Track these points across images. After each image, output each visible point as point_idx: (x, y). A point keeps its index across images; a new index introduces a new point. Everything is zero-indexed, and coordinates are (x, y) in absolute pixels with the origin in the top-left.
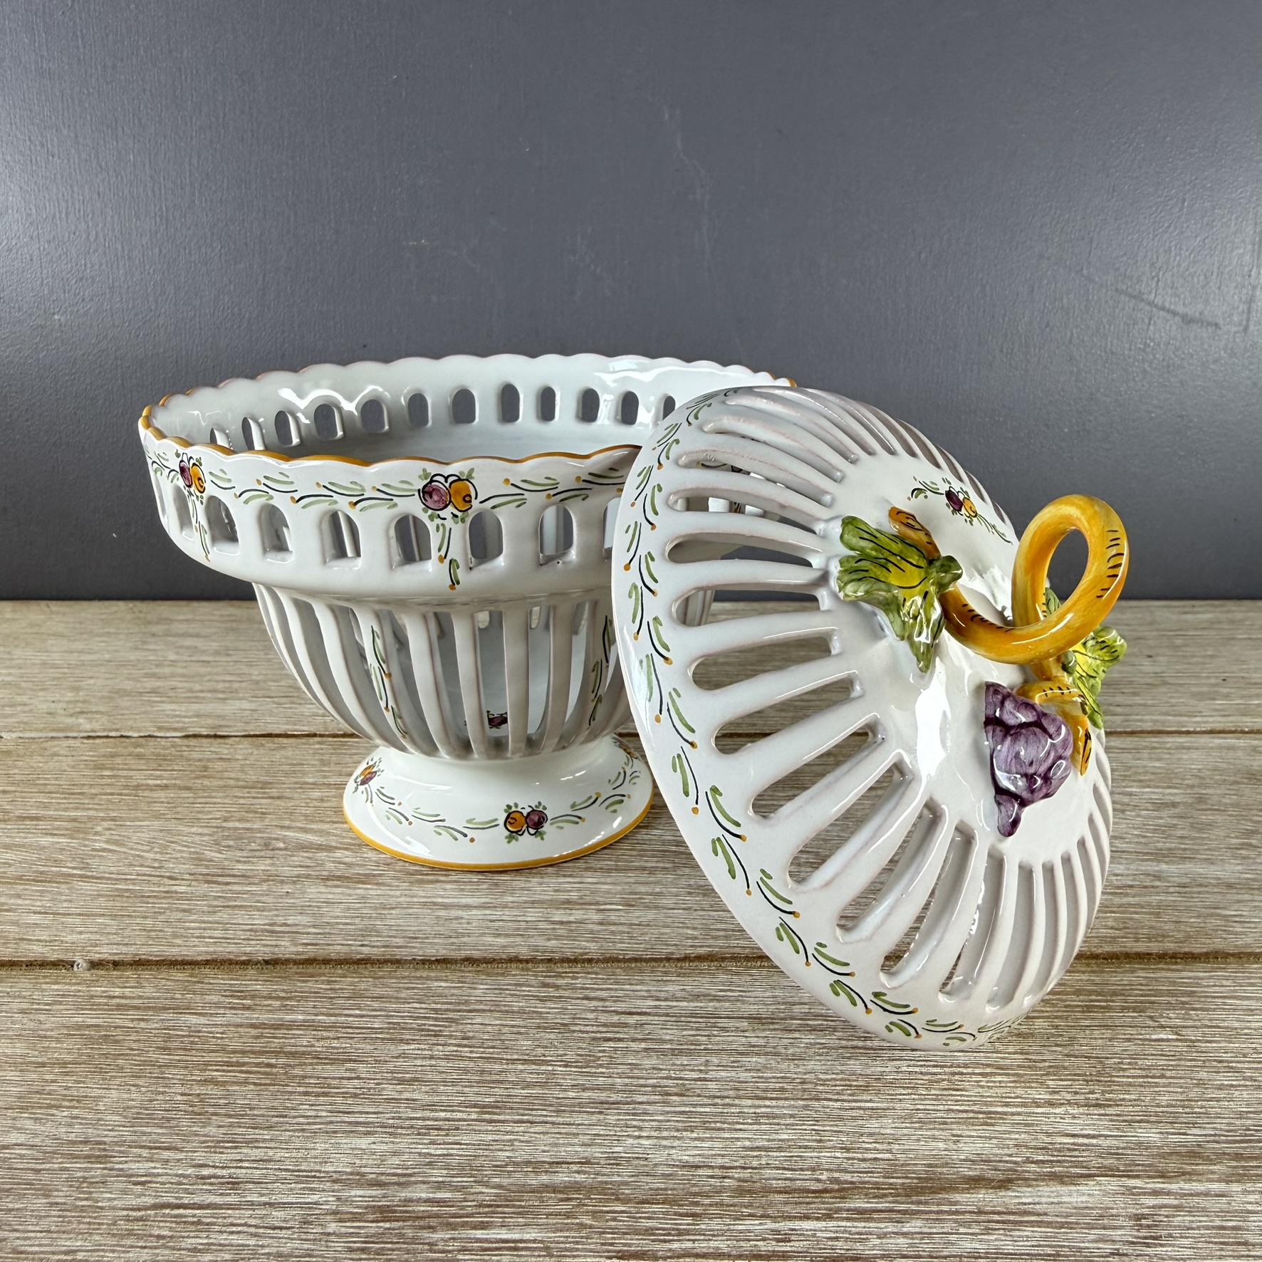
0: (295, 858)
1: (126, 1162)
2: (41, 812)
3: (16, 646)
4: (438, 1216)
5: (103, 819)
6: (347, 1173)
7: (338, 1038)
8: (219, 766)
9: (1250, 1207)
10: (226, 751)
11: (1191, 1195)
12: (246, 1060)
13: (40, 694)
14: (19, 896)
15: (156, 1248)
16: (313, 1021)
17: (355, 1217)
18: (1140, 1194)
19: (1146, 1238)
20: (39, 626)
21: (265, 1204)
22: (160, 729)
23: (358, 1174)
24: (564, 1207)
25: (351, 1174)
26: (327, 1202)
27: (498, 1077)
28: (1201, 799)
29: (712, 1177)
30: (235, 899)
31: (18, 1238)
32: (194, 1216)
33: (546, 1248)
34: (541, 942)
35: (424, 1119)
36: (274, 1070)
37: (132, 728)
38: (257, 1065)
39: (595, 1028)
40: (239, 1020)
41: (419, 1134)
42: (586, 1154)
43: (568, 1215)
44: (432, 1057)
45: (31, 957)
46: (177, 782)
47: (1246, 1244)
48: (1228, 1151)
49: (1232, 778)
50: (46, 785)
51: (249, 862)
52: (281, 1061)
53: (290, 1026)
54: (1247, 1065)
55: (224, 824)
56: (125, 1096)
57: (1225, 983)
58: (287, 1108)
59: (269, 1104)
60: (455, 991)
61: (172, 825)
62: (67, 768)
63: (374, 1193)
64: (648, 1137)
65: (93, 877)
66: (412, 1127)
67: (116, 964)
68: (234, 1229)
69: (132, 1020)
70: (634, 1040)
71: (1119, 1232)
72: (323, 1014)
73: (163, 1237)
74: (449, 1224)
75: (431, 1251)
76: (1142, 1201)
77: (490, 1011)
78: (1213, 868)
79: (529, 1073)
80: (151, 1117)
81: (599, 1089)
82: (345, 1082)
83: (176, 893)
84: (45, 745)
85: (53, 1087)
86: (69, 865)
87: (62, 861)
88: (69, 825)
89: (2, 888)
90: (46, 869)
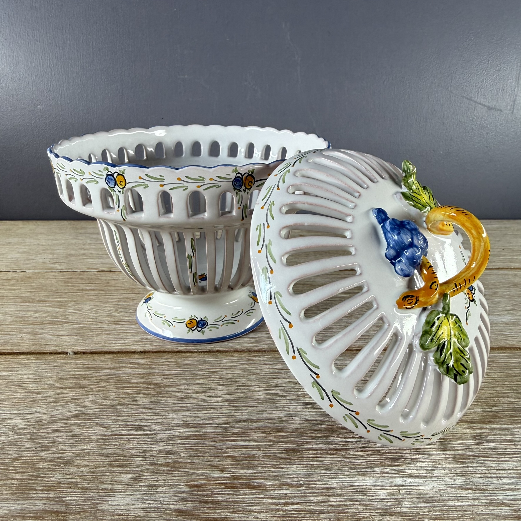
1: (99, 420)
2: (46, 299)
3: (26, 238)
4: (217, 438)
5: (71, 301)
6: (182, 424)
7: (172, 378)
8: (113, 282)
9: (516, 433)
10: (115, 277)
11: (494, 429)
12: (139, 386)
13: (39, 255)
14: (43, 329)
15: (114, 449)
16: (162, 372)
17: (186, 438)
18: (475, 429)
19: (478, 443)
20: (34, 230)
21: (153, 434)
22: (88, 268)
23: (186, 424)
24: (263, 434)
25: (183, 424)
26: (175, 433)
27: (234, 391)
28: (495, 293)
29: (317, 424)
30: (126, 330)
31: (62, 446)
32: (127, 438)
33: (258, 448)
34: (245, 345)
35: (208, 405)
36: (150, 389)
37: (77, 268)
38: (144, 387)
39: (269, 374)
40: (134, 372)
41: (207, 410)
42: (270, 417)
43: (265, 437)
44: (209, 385)
45: (51, 350)
46: (98, 288)
47: (514, 445)
48: (508, 414)
49: (507, 286)
50: (47, 289)
52: (152, 386)
53: (154, 374)
54: (514, 386)
55: (119, 303)
56: (95, 398)
57: (505, 357)
58: (157, 402)
59: (150, 401)
60: (215, 362)
61: (98, 304)
62: (53, 283)
63: (193, 430)
64: (293, 411)
65: (70, 322)
66: (204, 408)
67: (84, 353)
68: (142, 442)
69: (94, 372)
70: (284, 378)
71: (468, 441)
72: (166, 370)
73: (116, 445)
74: (222, 440)
75: (216, 449)
76: (476, 431)
77: (229, 369)
78: (500, 317)
79: (246, 390)
80: (106, 405)
81: (273, 395)
82: (177, 393)
83: (104, 328)
84: (43, 274)
85: (67, 395)
86: (60, 318)
87: (57, 317)
88: (58, 304)
89: (36, 326)
90: (52, 319)
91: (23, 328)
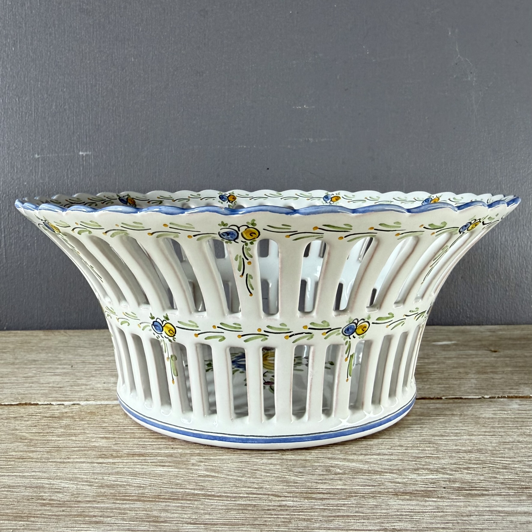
0: (357, 480)
2: (143, 451)
5: (192, 455)
14: (167, 511)
51: (325, 483)
65: (213, 496)
83: (288, 506)
86: (188, 487)
87: (181, 484)
88: (169, 459)
89: (148, 505)
90: (174, 490)
91: (124, 509)
